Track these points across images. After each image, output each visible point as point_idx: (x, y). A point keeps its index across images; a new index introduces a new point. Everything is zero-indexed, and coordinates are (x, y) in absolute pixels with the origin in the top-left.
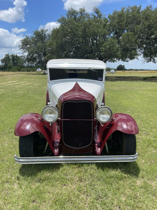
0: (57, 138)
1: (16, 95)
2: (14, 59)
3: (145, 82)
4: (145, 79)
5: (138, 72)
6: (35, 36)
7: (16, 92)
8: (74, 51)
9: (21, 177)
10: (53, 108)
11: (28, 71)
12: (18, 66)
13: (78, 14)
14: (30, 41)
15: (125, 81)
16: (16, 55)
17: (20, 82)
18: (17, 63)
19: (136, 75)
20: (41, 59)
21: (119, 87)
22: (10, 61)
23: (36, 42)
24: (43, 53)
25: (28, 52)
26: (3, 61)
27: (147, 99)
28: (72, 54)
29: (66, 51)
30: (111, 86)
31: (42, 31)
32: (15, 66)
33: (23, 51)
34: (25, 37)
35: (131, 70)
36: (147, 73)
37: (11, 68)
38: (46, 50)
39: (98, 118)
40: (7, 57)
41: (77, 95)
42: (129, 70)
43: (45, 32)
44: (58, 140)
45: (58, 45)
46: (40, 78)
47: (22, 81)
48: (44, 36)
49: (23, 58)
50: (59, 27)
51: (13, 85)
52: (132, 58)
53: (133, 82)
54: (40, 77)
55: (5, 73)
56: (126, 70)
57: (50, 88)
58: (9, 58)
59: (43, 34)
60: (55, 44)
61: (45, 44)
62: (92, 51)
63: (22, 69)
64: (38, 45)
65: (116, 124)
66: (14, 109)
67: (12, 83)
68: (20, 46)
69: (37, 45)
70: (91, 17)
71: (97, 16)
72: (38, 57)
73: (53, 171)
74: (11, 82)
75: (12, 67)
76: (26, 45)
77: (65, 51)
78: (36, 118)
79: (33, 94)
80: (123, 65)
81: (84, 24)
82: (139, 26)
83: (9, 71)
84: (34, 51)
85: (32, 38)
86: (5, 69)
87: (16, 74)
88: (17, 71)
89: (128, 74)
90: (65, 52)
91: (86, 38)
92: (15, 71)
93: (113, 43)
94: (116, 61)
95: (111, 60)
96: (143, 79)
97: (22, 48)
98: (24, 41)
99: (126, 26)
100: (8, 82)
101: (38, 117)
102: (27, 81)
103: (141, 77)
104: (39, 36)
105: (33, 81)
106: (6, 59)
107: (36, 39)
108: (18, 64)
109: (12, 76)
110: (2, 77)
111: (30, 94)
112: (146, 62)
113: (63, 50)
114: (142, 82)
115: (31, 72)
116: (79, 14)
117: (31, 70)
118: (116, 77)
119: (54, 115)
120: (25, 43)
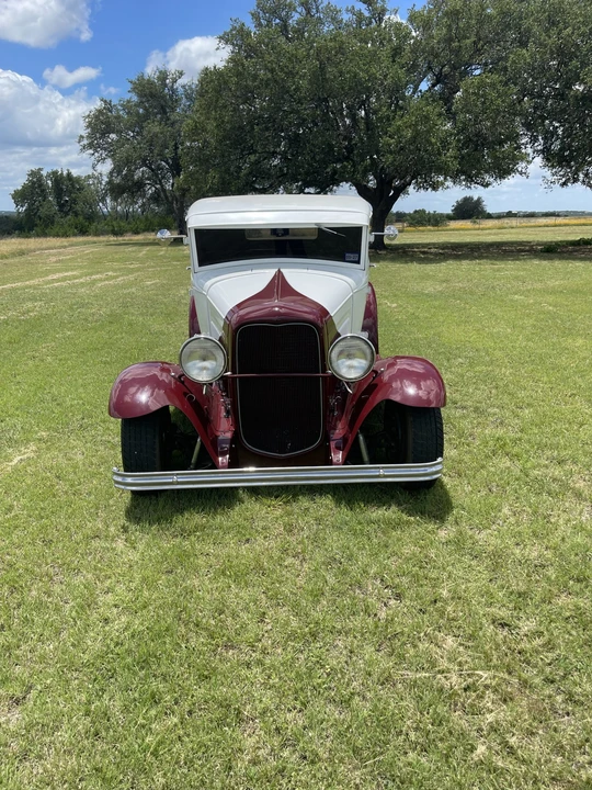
0: (225, 430)
1: (86, 320)
2: (62, 189)
3: (545, 263)
4: (551, 251)
5: (533, 222)
6: (135, 99)
7: (83, 310)
8: (285, 152)
9: (133, 527)
10: (209, 344)
11: (115, 233)
12: (76, 214)
13: (295, 10)
14: (118, 117)
15: (476, 258)
16: (69, 174)
17: (92, 274)
18: (74, 201)
19: (524, 234)
20: (162, 186)
21: (447, 281)
22: (45, 198)
23: (139, 123)
24: (168, 164)
25: (113, 160)
26: (19, 197)
27: (531, 321)
28: (275, 166)
29: (255, 152)
30: (418, 280)
31: (163, 76)
32: (67, 214)
33: (93, 158)
34: (98, 104)
35: (510, 215)
36: (566, 225)
37: (52, 223)
38: (179, 151)
39: (336, 368)
40: (34, 183)
41: (276, 305)
42: (499, 217)
43: (175, 81)
44: (229, 435)
45: (225, 130)
46: (163, 257)
47: (98, 273)
48: (171, 97)
49: (94, 184)
50: (224, 63)
51: (71, 287)
52: (503, 171)
53: (500, 265)
54: (162, 253)
55: (32, 243)
56: (490, 216)
57: (200, 290)
58: (40, 185)
59: (166, 91)
60: (211, 125)
61: (177, 126)
62: (350, 149)
63: (93, 227)
64: (149, 132)
65: (385, 384)
66: (84, 363)
67: (64, 279)
68: (82, 137)
69: (145, 133)
70: (346, 17)
71: (367, 14)
72: (148, 179)
73: (215, 513)
74: (61, 275)
75: (56, 219)
76: (104, 134)
77: (250, 154)
78: (165, 374)
79: (142, 314)
80: (475, 198)
81: (319, 52)
82: (524, 51)
83: (44, 235)
84: (135, 155)
85: (127, 106)
86: (31, 229)
87: (71, 245)
88: (75, 235)
89: (494, 231)
90: (253, 158)
91: (326, 100)
92: (65, 235)
93: (426, 117)
94: (443, 184)
95: (426, 181)
96: (541, 251)
97: (90, 146)
98: (96, 117)
99: (478, 51)
100: (50, 278)
101: (168, 371)
102: (115, 270)
103: (538, 244)
104: (152, 95)
105: (138, 270)
106: (32, 191)
107: (141, 111)
108: (78, 208)
109: (60, 254)
110: (23, 259)
111: (133, 314)
112: (557, 185)
113: (242, 151)
114: (536, 262)
115: (128, 238)
116: (299, 9)
117: (127, 227)
118: (444, 246)
119: (214, 363)
120: (101, 128)
